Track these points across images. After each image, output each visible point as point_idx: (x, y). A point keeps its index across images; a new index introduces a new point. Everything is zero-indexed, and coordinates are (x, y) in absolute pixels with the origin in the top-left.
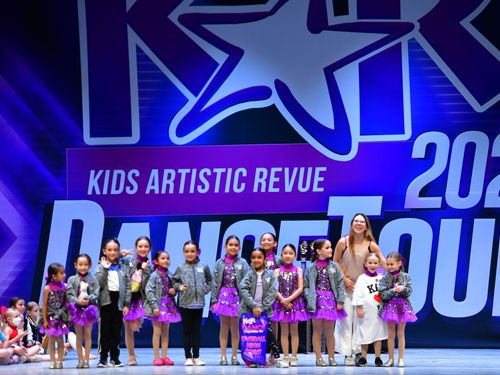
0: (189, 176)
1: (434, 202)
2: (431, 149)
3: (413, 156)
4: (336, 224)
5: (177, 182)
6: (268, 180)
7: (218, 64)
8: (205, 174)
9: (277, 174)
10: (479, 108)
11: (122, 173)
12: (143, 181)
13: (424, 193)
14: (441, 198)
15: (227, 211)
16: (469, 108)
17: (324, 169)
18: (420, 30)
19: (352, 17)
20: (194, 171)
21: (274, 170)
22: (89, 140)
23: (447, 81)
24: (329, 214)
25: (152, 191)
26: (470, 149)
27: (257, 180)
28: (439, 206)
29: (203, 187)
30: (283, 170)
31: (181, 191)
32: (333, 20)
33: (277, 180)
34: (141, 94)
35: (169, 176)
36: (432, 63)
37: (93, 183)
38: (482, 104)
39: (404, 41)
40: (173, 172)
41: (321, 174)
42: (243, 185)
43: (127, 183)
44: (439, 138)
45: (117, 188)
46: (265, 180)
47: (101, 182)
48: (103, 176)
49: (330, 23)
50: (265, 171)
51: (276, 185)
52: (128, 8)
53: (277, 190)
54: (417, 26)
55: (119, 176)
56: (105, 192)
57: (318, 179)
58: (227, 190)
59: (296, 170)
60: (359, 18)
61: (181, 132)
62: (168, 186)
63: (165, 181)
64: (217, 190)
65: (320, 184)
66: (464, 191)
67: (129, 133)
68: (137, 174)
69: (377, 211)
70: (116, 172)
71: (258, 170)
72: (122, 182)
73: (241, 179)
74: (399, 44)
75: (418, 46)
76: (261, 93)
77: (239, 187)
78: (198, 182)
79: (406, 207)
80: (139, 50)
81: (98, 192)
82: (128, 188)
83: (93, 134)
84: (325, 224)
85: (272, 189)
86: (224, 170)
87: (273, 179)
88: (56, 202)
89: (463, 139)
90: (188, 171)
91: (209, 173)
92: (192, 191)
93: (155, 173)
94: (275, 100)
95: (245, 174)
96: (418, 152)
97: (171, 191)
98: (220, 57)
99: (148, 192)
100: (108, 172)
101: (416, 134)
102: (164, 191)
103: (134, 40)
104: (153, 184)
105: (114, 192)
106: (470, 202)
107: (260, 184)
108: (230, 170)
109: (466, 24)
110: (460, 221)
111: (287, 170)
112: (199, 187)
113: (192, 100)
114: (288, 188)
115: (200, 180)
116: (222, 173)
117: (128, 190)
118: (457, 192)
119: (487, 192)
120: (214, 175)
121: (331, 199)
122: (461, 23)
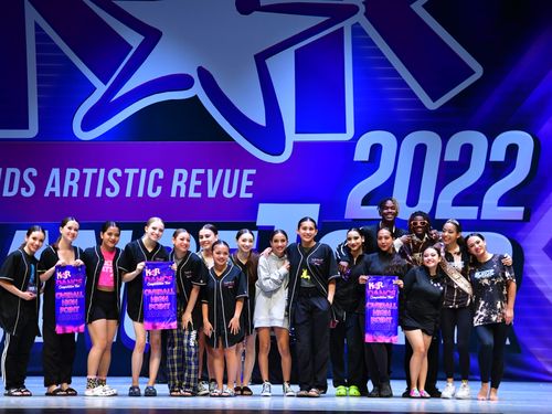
0: (95, 177)
2: (376, 150)
3: (355, 159)
4: (266, 235)
5: (82, 183)
6: (188, 184)
7: (131, 48)
8: (115, 175)
9: (199, 177)
10: (431, 105)
11: (17, 171)
12: (41, 182)
13: (367, 201)
16: (420, 104)
17: (253, 172)
18: (365, 14)
20: (102, 171)
21: (195, 172)
23: (396, 73)
24: (260, 222)
25: (52, 194)
26: (420, 151)
27: (176, 183)
29: (113, 190)
30: (206, 173)
31: (87, 194)
33: (199, 183)
34: (40, 80)
35: (73, 176)
36: (379, 52)
39: (347, 25)
40: (77, 172)
41: (250, 177)
42: (159, 189)
43: (23, 184)
44: (385, 138)
45: (11, 189)
46: (184, 183)
49: (263, 3)
50: (185, 172)
51: (197, 189)
53: (199, 195)
54: (362, 9)
55: (13, 175)
57: (246, 183)
58: (140, 194)
59: (221, 171)
61: (87, 126)
62: (71, 188)
63: (68, 182)
64: (128, 194)
65: (248, 189)
66: (413, 199)
67: (25, 126)
68: (35, 173)
70: (9, 171)
71: (177, 172)
72: (18, 183)
73: (157, 182)
74: (341, 32)
75: (362, 31)
76: (182, 82)
77: (154, 190)
78: (107, 184)
79: (346, 217)
80: (38, 28)
82: (23, 190)
85: (192, 194)
86: (137, 171)
87: (194, 183)
89: (412, 140)
90: (95, 171)
91: (119, 174)
92: (99, 194)
93: (55, 172)
94: (197, 90)
95: (161, 176)
96: (362, 153)
97: (75, 194)
98: (134, 40)
99: (47, 194)
101: (359, 132)
102: (66, 194)
103: (32, 16)
104: (53, 185)
105: (6, 193)
107: (179, 188)
108: (144, 171)
109: (417, 7)
111: (210, 172)
112: (108, 190)
113: (101, 89)
114: (212, 193)
115: (108, 182)
116: (135, 174)
117: (24, 192)
118: (405, 201)
119: (439, 202)
120: (125, 176)
121: (261, 206)
122: (412, 6)
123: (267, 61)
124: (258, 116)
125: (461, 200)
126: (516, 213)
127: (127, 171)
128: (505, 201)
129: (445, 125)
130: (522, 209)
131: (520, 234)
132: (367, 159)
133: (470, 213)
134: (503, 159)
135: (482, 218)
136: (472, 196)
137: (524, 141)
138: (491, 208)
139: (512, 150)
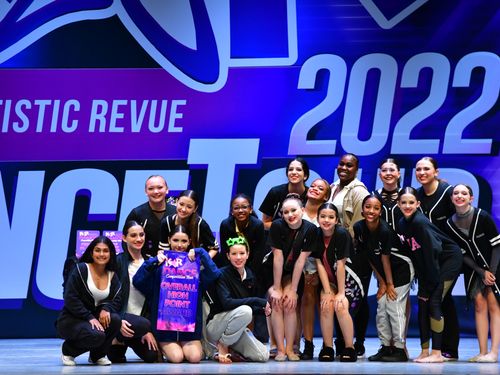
0: (1, 110)
1: (326, 147)
2: (323, 76)
3: (299, 87)
4: (198, 176)
6: (108, 117)
8: (23, 108)
9: (121, 109)
10: (386, 24)
13: (313, 134)
14: (334, 142)
16: (373, 23)
17: (183, 102)
20: (9, 102)
21: (116, 103)
24: (191, 160)
26: (373, 77)
27: (94, 116)
28: (333, 152)
29: (21, 124)
30: (129, 103)
33: (121, 116)
41: (180, 109)
42: (75, 123)
44: (334, 63)
46: (104, 116)
50: (104, 104)
51: (119, 123)
53: (121, 130)
57: (175, 115)
58: (53, 129)
59: (145, 103)
64: (39, 128)
65: (178, 123)
66: (365, 133)
69: (253, 160)
71: (96, 103)
73: (73, 115)
77: (70, 125)
78: (14, 118)
79: (290, 153)
84: (186, 173)
85: (113, 129)
86: (49, 102)
87: (116, 115)
89: (364, 64)
94: (117, 9)
95: (77, 108)
96: (306, 80)
101: (303, 57)
107: (98, 122)
108: (57, 103)
111: (134, 103)
112: (15, 126)
113: (5, 7)
114: (136, 127)
115: (15, 115)
116: (47, 106)
118: (356, 134)
119: (395, 134)
120: (36, 108)
121: (193, 142)
124: (189, 40)
125: (418, 133)
126: (483, 145)
127: (37, 102)
128: (470, 132)
129: (401, 46)
130: (490, 141)
131: (488, 170)
132: (312, 87)
134: (467, 85)
135: (444, 152)
136: (432, 128)
137: (492, 63)
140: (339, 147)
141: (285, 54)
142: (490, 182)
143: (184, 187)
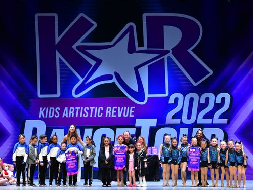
0: (80, 110)
1: (177, 121)
2: (176, 100)
3: (169, 103)
4: (139, 130)
5: (75, 113)
6: (111, 112)
7: (91, 66)
8: (86, 109)
9: (115, 110)
10: (195, 84)
11: (53, 109)
12: (61, 112)
13: (174, 117)
14: (180, 119)
15: (96, 124)
16: (191, 84)
17: (134, 108)
18: (172, 53)
19: (145, 47)
20: (82, 108)
21: (114, 108)
22: (40, 96)
23: (183, 73)
24: (136, 126)
25: (65, 116)
26: (192, 100)
27: (107, 112)
28: (179, 123)
29: (86, 115)
31: (77, 116)
32: (138, 49)
33: (115, 112)
34: (61, 77)
35: (72, 111)
36: (177, 66)
37: (41, 113)
38: (196, 82)
39: (166, 57)
40: (73, 109)
41: (133, 110)
42: (102, 114)
43: (55, 113)
44: (179, 96)
45: (51, 115)
46: (110, 112)
47: (44, 113)
48: (45, 110)
49: (137, 50)
50: (110, 108)
51: (115, 114)
52: (56, 43)
53: (115, 116)
54: (171, 51)
55: (52, 110)
56: (46, 117)
57: (131, 112)
58: (95, 116)
59: (123, 108)
60: (148, 48)
61: (77, 92)
62: (71, 114)
63: (70, 112)
64: (91, 116)
65: (132, 114)
66: (189, 117)
67: (56, 93)
68: (59, 109)
69: (155, 125)
70: (51, 109)
71: (108, 108)
72: (53, 112)
73: (101, 112)
74: (164, 58)
75: (171, 59)
76: (109, 77)
77: (100, 115)
79: (166, 123)
80: (60, 60)
81: (43, 117)
82: (55, 115)
83: (41, 94)
84: (134, 130)
85: (113, 116)
86: (94, 108)
87: (114, 112)
88: (27, 121)
89: (189, 96)
90: (80, 108)
91: (88, 109)
92: (81, 116)
93: (66, 109)
94: (114, 80)
95: (102, 110)
96: (171, 101)
97: (73, 116)
98: (93, 63)
99: (63, 116)
100: (47, 109)
101: (170, 94)
102: (70, 116)
103: (58, 56)
104: (65, 113)
105: (50, 116)
106: (191, 121)
107: (108, 114)
108: (96, 108)
109: (190, 51)
110: (188, 128)
111: (119, 108)
112: (84, 115)
113: (82, 80)
114: (120, 115)
115: (84, 112)
117: (55, 116)
118: (186, 117)
119: (198, 117)
120: (90, 110)
121: (137, 119)
122: (188, 50)
123: (138, 70)
124: (136, 89)
125: (205, 117)
126: (225, 121)
127: (90, 108)
128: (221, 117)
129: (200, 91)
130: (227, 120)
131: (226, 128)
132: (173, 103)
133: (209, 121)
134: (220, 103)
135: (213, 123)
136: (209, 115)
137: (227, 96)
138: (216, 119)
139: (223, 99)
140: (181, 121)
141: (165, 93)
142: (227, 132)
143: (134, 133)
